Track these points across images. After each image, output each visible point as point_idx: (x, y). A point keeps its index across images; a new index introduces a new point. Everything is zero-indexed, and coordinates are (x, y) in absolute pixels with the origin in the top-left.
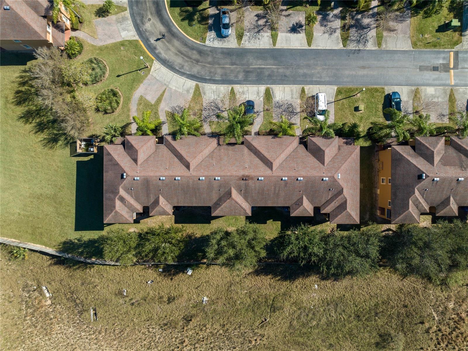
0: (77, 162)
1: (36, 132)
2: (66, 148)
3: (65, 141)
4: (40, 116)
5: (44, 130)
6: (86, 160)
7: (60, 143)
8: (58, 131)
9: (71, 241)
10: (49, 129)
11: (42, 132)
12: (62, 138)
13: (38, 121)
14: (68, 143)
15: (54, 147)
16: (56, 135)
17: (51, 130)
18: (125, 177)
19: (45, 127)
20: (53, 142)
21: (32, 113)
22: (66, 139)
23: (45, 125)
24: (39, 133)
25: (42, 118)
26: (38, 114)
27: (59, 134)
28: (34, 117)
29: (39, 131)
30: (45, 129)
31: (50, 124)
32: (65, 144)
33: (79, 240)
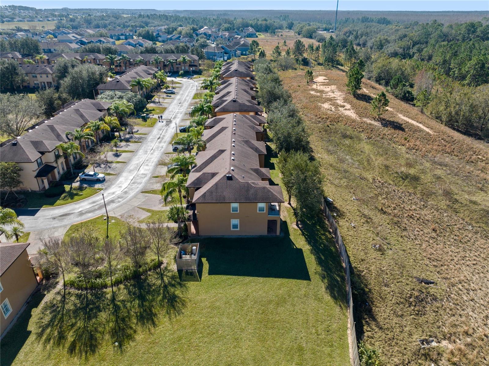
0: (209, 274)
1: (154, 323)
2: (187, 285)
3: (175, 287)
4: (129, 317)
5: (152, 313)
6: (208, 265)
7: (178, 292)
8: (160, 294)
9: (327, 288)
10: (153, 306)
11: (155, 315)
12: (172, 290)
13: (135, 321)
14: (180, 284)
15: (184, 300)
16: (164, 297)
17: (154, 304)
18: (230, 175)
19: (148, 310)
20: (176, 301)
21: (119, 327)
22: (173, 286)
23: (145, 311)
24: (155, 319)
25: (133, 313)
26: (123, 320)
27: (164, 292)
28: (126, 325)
29: (153, 320)
30: (151, 311)
31: (144, 303)
32: (181, 287)
33: (324, 278)
